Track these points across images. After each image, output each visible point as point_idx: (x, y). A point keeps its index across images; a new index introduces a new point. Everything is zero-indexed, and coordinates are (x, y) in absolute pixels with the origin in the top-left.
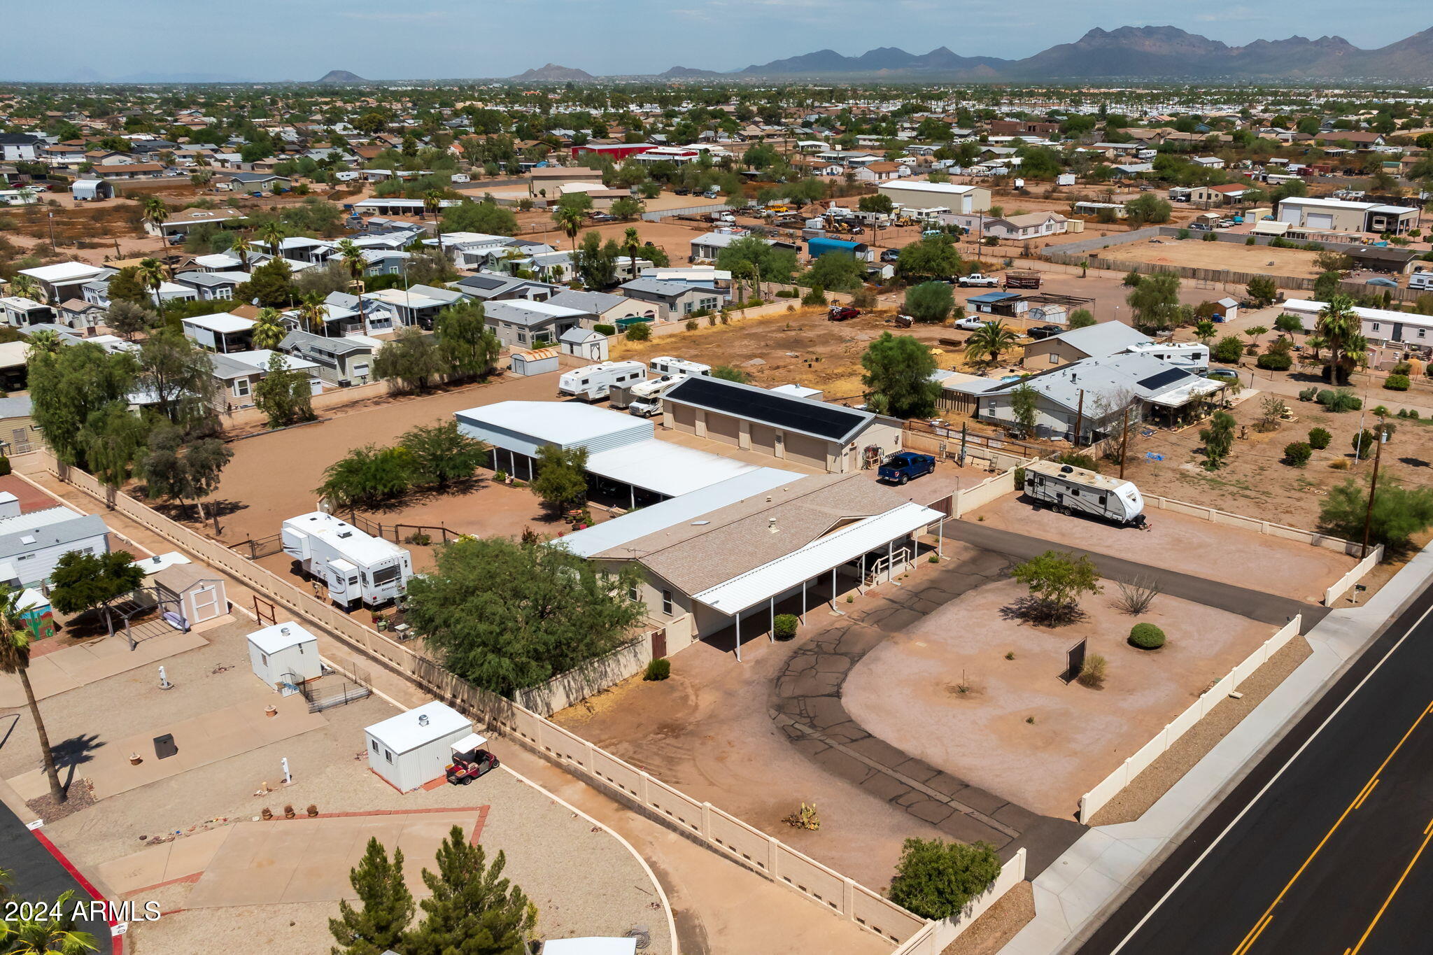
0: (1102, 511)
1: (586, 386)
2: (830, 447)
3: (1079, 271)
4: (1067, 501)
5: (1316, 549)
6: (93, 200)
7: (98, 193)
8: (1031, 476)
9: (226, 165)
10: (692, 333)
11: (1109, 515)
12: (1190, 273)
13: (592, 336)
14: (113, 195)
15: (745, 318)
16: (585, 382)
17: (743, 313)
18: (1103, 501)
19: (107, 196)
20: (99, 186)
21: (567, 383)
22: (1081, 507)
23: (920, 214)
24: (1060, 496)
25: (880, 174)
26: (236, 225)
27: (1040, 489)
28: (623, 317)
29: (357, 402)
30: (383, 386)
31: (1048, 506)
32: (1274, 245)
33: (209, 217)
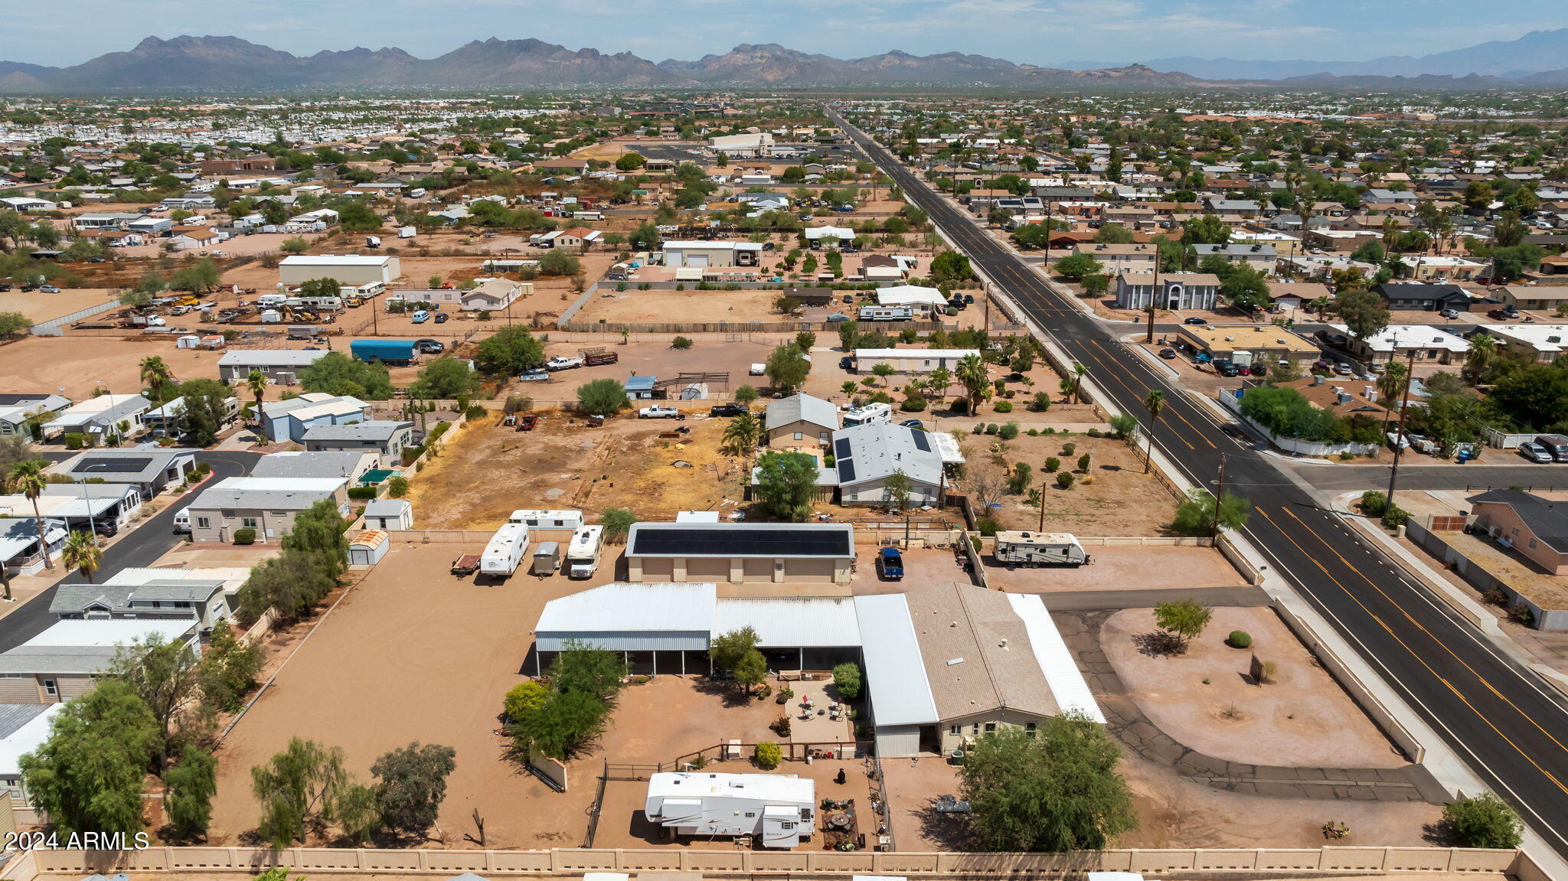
0: (1064, 560)
2: (837, 564)
3: (621, 338)
4: (1035, 559)
5: (1179, 548)
8: (1004, 546)
10: (423, 473)
11: (1070, 561)
12: (701, 328)
13: (403, 505)
15: (444, 446)
16: (509, 558)
17: (441, 441)
18: (1065, 552)
21: (492, 564)
22: (1047, 560)
23: (361, 291)
24: (1029, 556)
25: (203, 240)
27: (1012, 554)
31: (1019, 565)
32: (700, 289)
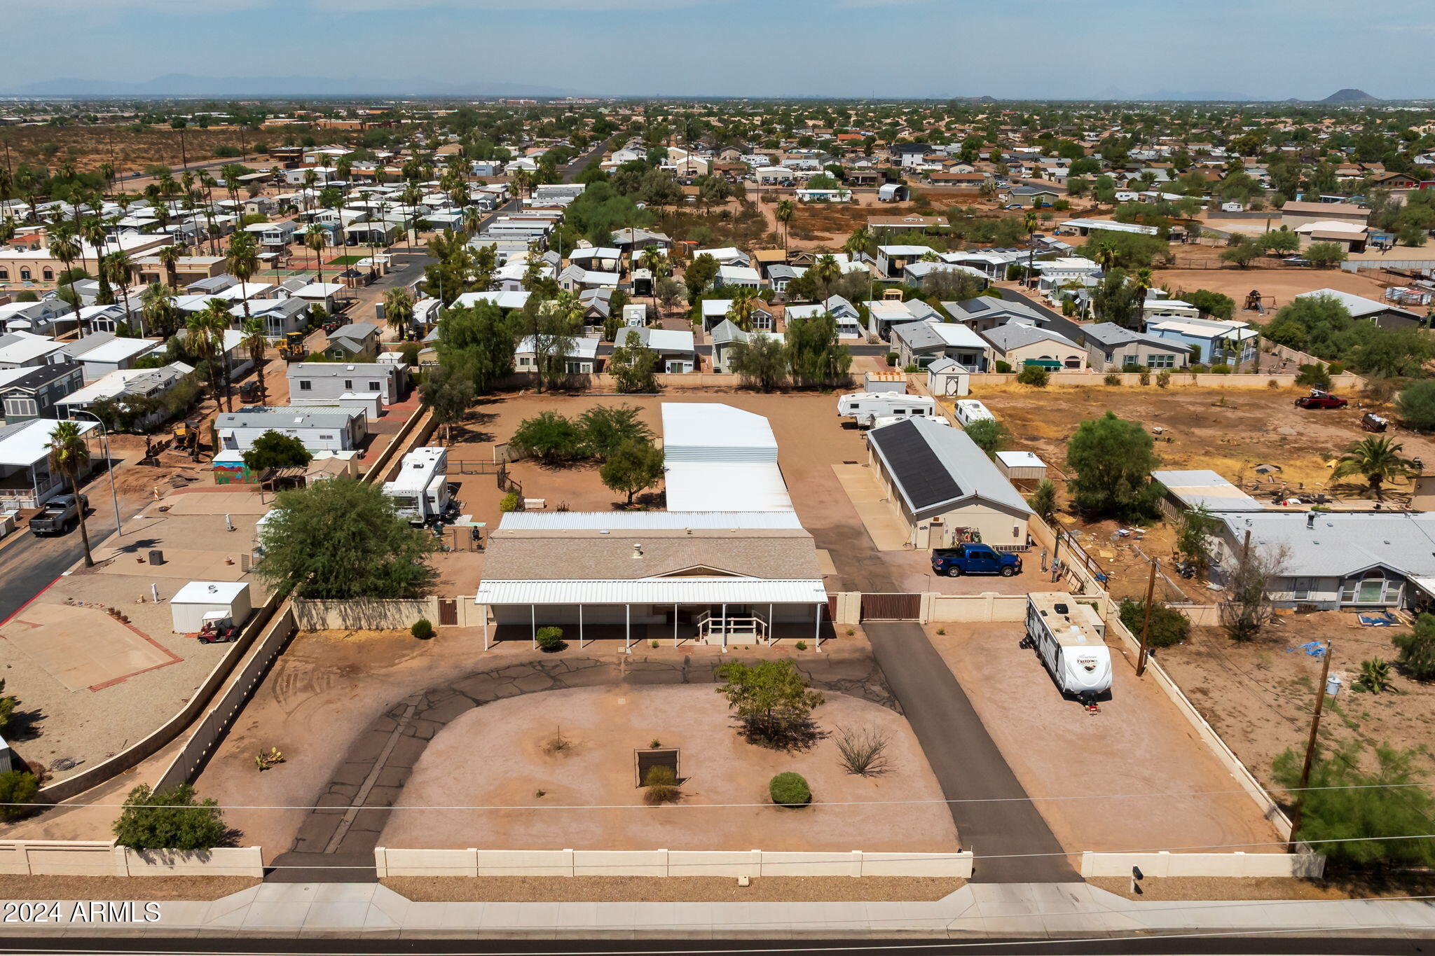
1: (854, 410)
4: (1042, 647)
6: (891, 202)
7: (895, 196)
9: (1053, 178)
10: (1111, 389)
11: (1057, 676)
13: (951, 368)
14: (908, 199)
15: (1195, 385)
16: (855, 406)
17: (1194, 378)
18: (1057, 656)
19: (902, 199)
20: (897, 190)
21: (840, 404)
26: (934, 231)
27: (1031, 623)
28: (1037, 357)
29: (706, 387)
30: (736, 379)
33: (919, 222)
